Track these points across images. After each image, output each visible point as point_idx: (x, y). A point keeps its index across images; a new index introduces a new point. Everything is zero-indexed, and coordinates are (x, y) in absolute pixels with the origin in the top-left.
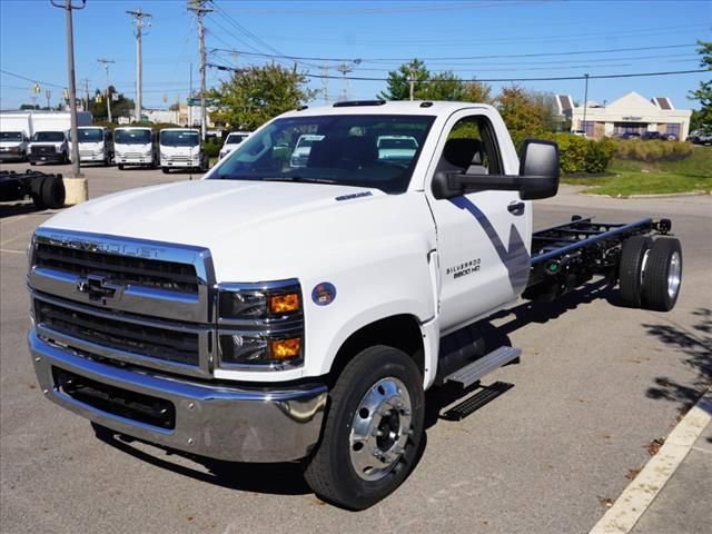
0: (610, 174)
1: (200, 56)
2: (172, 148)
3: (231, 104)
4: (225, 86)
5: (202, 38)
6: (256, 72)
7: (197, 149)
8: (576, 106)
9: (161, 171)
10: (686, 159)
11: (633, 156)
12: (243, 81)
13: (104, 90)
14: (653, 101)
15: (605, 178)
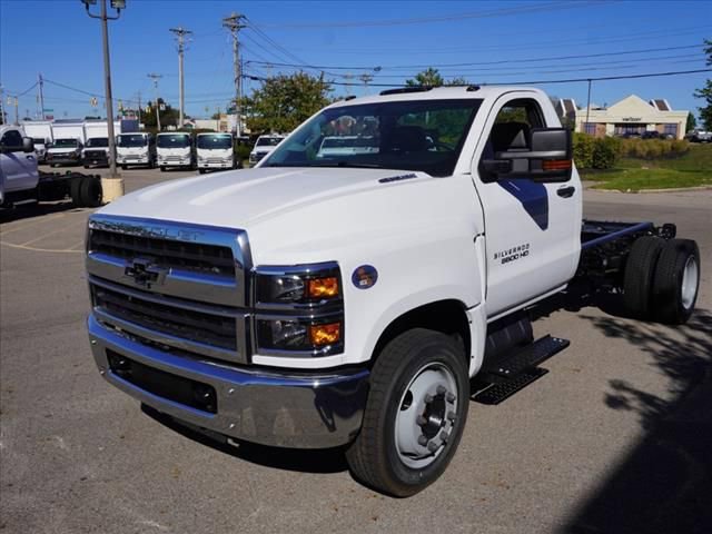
0: (617, 170)
1: (236, 68)
2: (207, 151)
3: (262, 110)
4: (257, 94)
5: (237, 52)
6: (284, 81)
7: (230, 151)
8: (579, 108)
9: (198, 172)
10: (684, 157)
11: (633, 153)
12: (273, 88)
13: (154, 102)
14: (651, 103)
15: (613, 174)
